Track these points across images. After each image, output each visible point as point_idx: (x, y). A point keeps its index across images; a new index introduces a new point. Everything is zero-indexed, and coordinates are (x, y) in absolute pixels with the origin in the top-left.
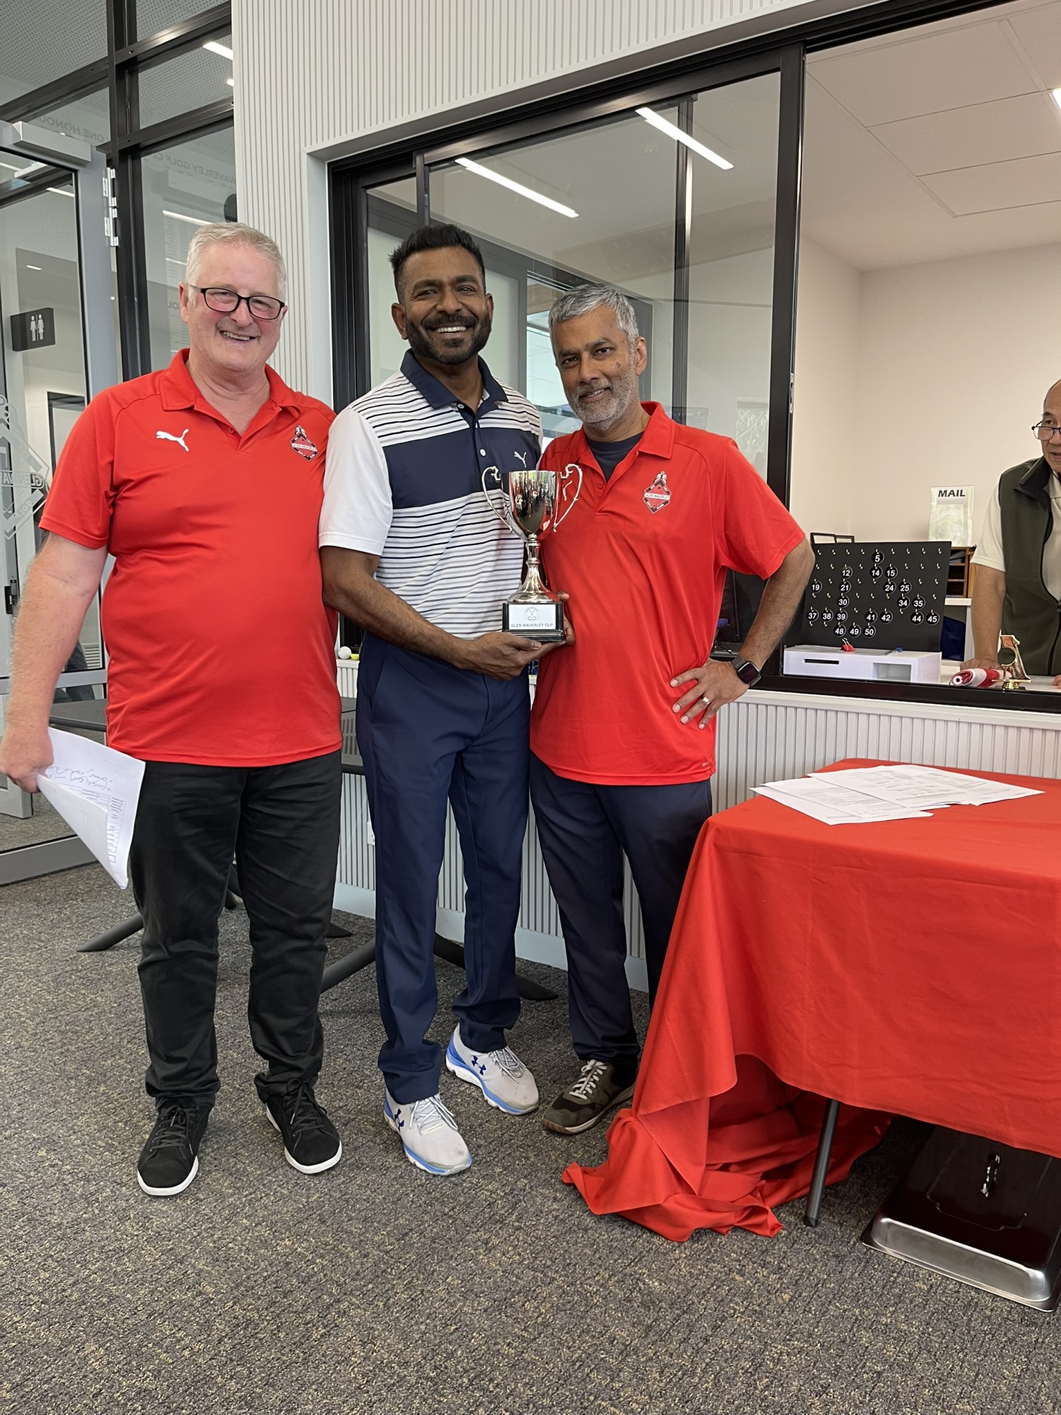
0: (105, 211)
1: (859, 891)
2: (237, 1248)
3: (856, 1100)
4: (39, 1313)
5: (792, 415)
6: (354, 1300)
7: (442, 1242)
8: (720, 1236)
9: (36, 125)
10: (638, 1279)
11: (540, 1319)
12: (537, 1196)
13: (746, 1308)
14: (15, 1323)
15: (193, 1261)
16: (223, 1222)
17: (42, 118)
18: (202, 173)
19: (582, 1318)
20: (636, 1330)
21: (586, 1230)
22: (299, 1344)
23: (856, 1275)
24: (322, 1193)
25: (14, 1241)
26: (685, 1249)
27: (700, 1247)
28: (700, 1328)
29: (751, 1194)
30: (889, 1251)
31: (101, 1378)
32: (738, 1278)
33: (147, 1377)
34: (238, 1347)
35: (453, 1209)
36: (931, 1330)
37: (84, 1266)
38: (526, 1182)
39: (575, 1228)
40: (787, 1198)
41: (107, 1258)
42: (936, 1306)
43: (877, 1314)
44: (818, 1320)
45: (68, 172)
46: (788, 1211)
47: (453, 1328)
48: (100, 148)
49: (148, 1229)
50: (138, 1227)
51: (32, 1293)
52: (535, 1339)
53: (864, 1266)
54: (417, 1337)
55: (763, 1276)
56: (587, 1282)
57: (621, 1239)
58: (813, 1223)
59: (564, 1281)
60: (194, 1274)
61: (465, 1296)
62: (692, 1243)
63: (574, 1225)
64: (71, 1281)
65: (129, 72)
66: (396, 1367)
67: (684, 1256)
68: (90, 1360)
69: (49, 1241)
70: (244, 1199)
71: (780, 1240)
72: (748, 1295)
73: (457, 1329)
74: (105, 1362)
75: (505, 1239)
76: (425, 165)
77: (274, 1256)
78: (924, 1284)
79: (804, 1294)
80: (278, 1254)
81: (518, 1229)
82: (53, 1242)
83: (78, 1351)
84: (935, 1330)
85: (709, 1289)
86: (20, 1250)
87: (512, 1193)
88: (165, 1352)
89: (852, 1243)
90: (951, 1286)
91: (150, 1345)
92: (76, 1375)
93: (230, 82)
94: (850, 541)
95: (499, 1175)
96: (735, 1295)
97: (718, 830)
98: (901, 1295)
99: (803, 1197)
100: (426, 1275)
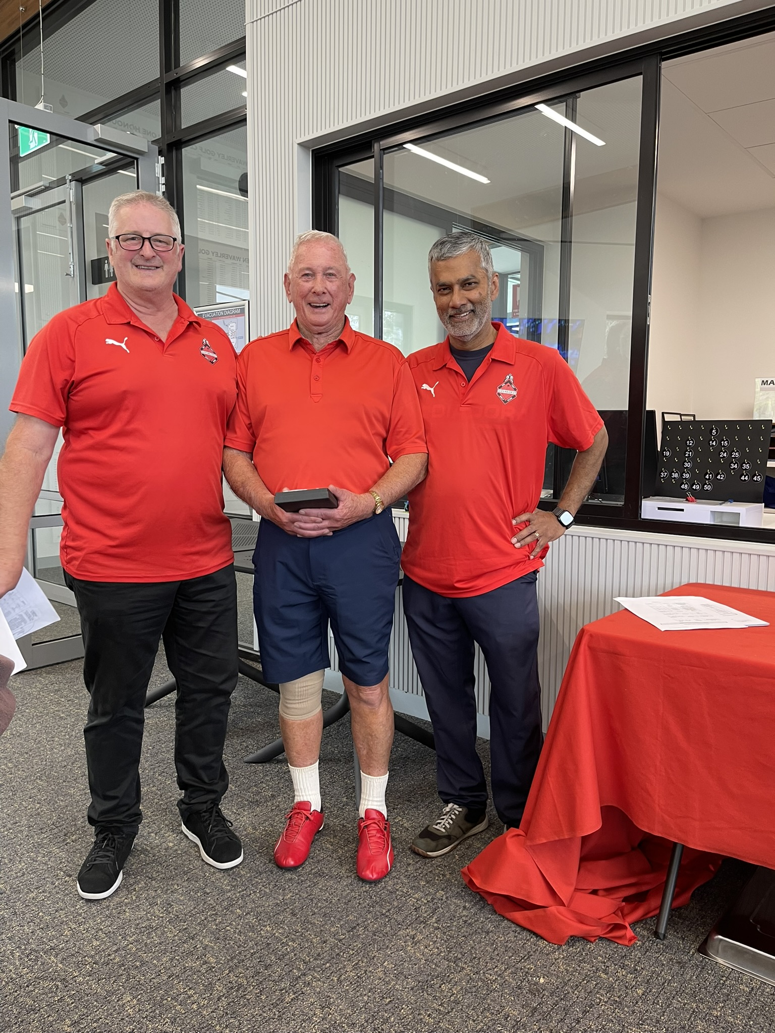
0: (157, 186)
1: (700, 685)
2: (232, 930)
3: (697, 844)
4: (91, 971)
5: (649, 326)
6: (316, 974)
7: (381, 935)
8: (589, 943)
9: (109, 126)
10: (527, 972)
11: (452, 998)
12: (451, 905)
13: (609, 999)
14: (75, 977)
15: (201, 938)
16: (223, 911)
17: (114, 121)
18: (224, 159)
19: (484, 999)
20: (525, 1011)
21: (488, 933)
22: (275, 1005)
23: (694, 977)
24: (293, 893)
25: (76, 917)
26: (563, 951)
27: (574, 950)
28: (573, 1012)
29: (614, 913)
30: (720, 961)
31: (134, 1021)
32: (603, 975)
33: (167, 1022)
34: (232, 1004)
35: (389, 911)
36: (752, 1023)
37: (124, 938)
38: (443, 893)
39: (479, 931)
40: (641, 917)
41: (141, 932)
42: (756, 1004)
43: (709, 1008)
44: (664, 1010)
45: (132, 160)
46: (642, 927)
47: (388, 1000)
48: (153, 142)
49: (170, 913)
50: (163, 911)
51: (87, 956)
52: (449, 1012)
53: (700, 971)
54: (361, 1005)
55: (622, 975)
56: (488, 972)
57: (515, 941)
58: (662, 938)
59: (471, 970)
60: (201, 948)
61: (396, 976)
62: (568, 947)
63: (479, 928)
64: (115, 948)
65: (174, 89)
66: (346, 1026)
67: (562, 956)
68: (126, 1007)
69: (100, 918)
70: (238, 894)
71: (636, 949)
72: (610, 989)
73: (390, 1001)
74: (137, 1010)
75: (427, 936)
76: (381, 150)
77: (259, 938)
78: (747, 986)
79: (654, 990)
80: (262, 937)
81: (437, 929)
82: (103, 919)
83: (118, 1001)
84: (755, 1024)
85: (580, 983)
86: (80, 924)
87: (432, 901)
88: (180, 1005)
89: (691, 953)
90: (768, 990)
91: (169, 999)
92: (116, 1018)
93: (245, 94)
94: (692, 418)
95: (423, 887)
96: (601, 988)
97: (591, 636)
98: (729, 994)
99: (654, 916)
100: (368, 959)
